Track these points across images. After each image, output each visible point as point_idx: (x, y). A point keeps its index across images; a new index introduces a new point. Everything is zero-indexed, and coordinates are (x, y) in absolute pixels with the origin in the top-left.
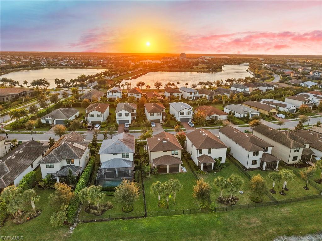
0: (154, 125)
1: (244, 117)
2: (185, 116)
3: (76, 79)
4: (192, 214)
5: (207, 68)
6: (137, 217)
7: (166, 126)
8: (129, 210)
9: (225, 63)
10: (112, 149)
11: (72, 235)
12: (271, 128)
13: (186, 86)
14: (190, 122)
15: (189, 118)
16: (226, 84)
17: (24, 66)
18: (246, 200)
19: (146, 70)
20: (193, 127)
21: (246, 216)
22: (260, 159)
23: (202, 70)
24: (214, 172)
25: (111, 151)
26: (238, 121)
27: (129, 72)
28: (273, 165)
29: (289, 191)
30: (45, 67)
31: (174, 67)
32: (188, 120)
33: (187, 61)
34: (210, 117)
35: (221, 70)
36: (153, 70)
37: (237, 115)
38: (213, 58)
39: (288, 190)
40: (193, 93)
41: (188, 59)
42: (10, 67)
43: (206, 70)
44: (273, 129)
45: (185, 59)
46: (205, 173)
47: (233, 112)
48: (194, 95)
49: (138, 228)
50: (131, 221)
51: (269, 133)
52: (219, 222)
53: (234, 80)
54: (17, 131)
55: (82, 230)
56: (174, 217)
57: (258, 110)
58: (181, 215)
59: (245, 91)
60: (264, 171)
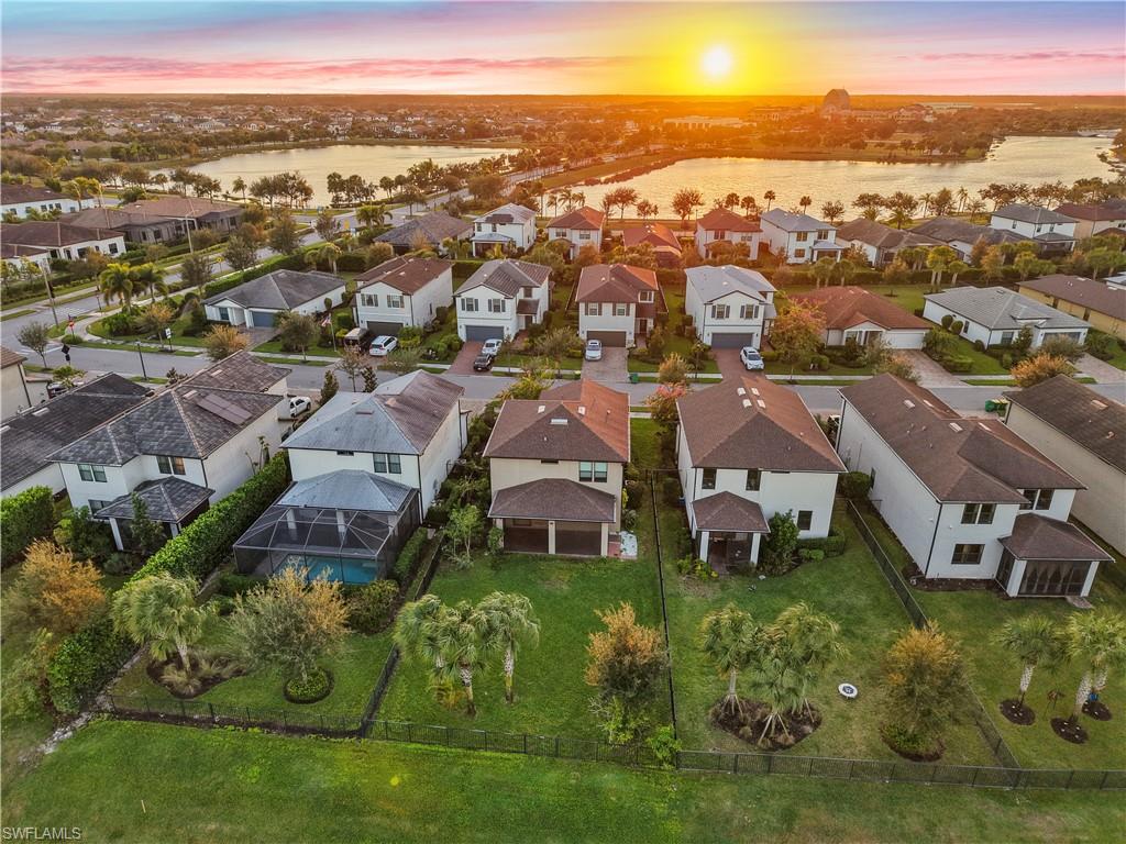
0: (597, 354)
1: (1006, 345)
2: (734, 324)
3: (400, 177)
4: (566, 762)
5: (921, 146)
6: (327, 733)
7: (644, 361)
8: (311, 694)
9: (1011, 127)
10: (336, 434)
11: (47, 761)
12: (1103, 400)
13: (802, 208)
14: (753, 349)
15: (751, 335)
16: (977, 206)
17: (272, 136)
18: (856, 736)
19: (676, 153)
20: (756, 371)
21: (824, 818)
22: (1000, 540)
23: (901, 152)
24: (756, 575)
25: (334, 438)
26: (970, 361)
27: (608, 158)
28: (1063, 575)
29: (1111, 722)
30: (339, 139)
31: (786, 140)
32: (746, 339)
33: (851, 121)
34: (845, 336)
35: (983, 155)
36: (701, 150)
37: (977, 333)
38: (964, 109)
39: (1105, 715)
40: (812, 237)
41: (854, 113)
42: (226, 139)
43: (915, 153)
44: (1111, 405)
45: (842, 112)
46: (714, 574)
47: (958, 318)
48: (815, 243)
49: (300, 782)
50: (294, 744)
51: (1083, 421)
52: (674, 827)
53: (1022, 191)
54: (119, 343)
55: (91, 747)
56: (480, 758)
57: (1086, 318)
58: (510, 756)
59: (1052, 233)
60: (1008, 604)
